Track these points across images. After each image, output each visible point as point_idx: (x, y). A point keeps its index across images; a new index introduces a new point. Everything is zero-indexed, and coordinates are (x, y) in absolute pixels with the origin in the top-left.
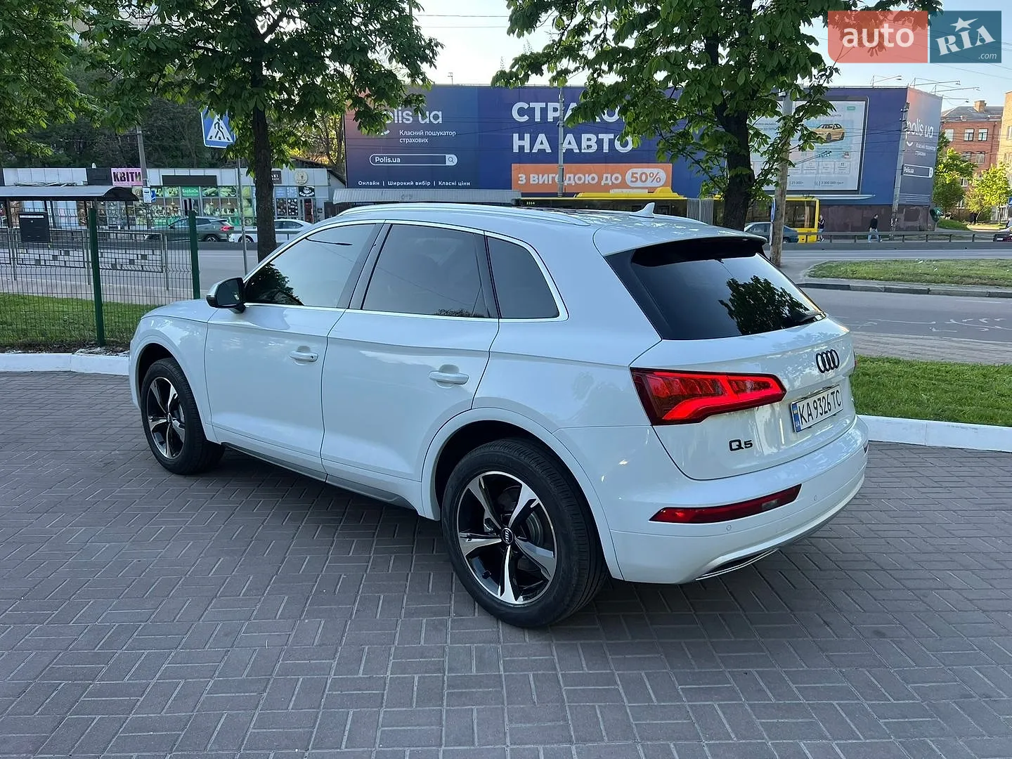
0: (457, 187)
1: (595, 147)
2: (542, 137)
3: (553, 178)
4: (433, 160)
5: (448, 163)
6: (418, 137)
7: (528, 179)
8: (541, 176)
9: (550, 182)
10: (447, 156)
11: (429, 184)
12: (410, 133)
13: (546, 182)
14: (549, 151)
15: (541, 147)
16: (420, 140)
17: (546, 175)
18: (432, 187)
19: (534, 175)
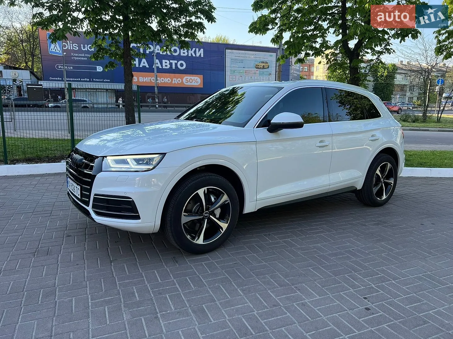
0: (103, 82)
1: (169, 66)
2: (144, 60)
3: (150, 79)
4: (89, 68)
5: (98, 70)
6: (82, 57)
7: (138, 79)
8: (144, 78)
9: (149, 81)
10: (97, 67)
11: (88, 80)
12: (77, 55)
13: (147, 81)
14: (147, 66)
15: (144, 65)
16: (82, 59)
17: (147, 78)
18: (90, 81)
19: (141, 78)
